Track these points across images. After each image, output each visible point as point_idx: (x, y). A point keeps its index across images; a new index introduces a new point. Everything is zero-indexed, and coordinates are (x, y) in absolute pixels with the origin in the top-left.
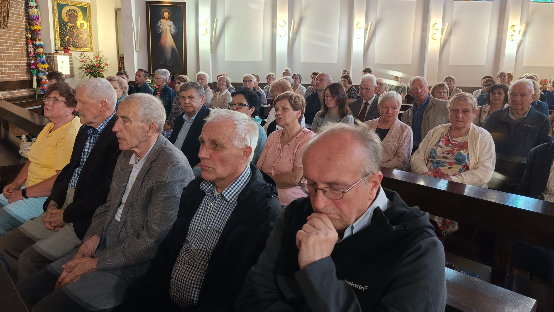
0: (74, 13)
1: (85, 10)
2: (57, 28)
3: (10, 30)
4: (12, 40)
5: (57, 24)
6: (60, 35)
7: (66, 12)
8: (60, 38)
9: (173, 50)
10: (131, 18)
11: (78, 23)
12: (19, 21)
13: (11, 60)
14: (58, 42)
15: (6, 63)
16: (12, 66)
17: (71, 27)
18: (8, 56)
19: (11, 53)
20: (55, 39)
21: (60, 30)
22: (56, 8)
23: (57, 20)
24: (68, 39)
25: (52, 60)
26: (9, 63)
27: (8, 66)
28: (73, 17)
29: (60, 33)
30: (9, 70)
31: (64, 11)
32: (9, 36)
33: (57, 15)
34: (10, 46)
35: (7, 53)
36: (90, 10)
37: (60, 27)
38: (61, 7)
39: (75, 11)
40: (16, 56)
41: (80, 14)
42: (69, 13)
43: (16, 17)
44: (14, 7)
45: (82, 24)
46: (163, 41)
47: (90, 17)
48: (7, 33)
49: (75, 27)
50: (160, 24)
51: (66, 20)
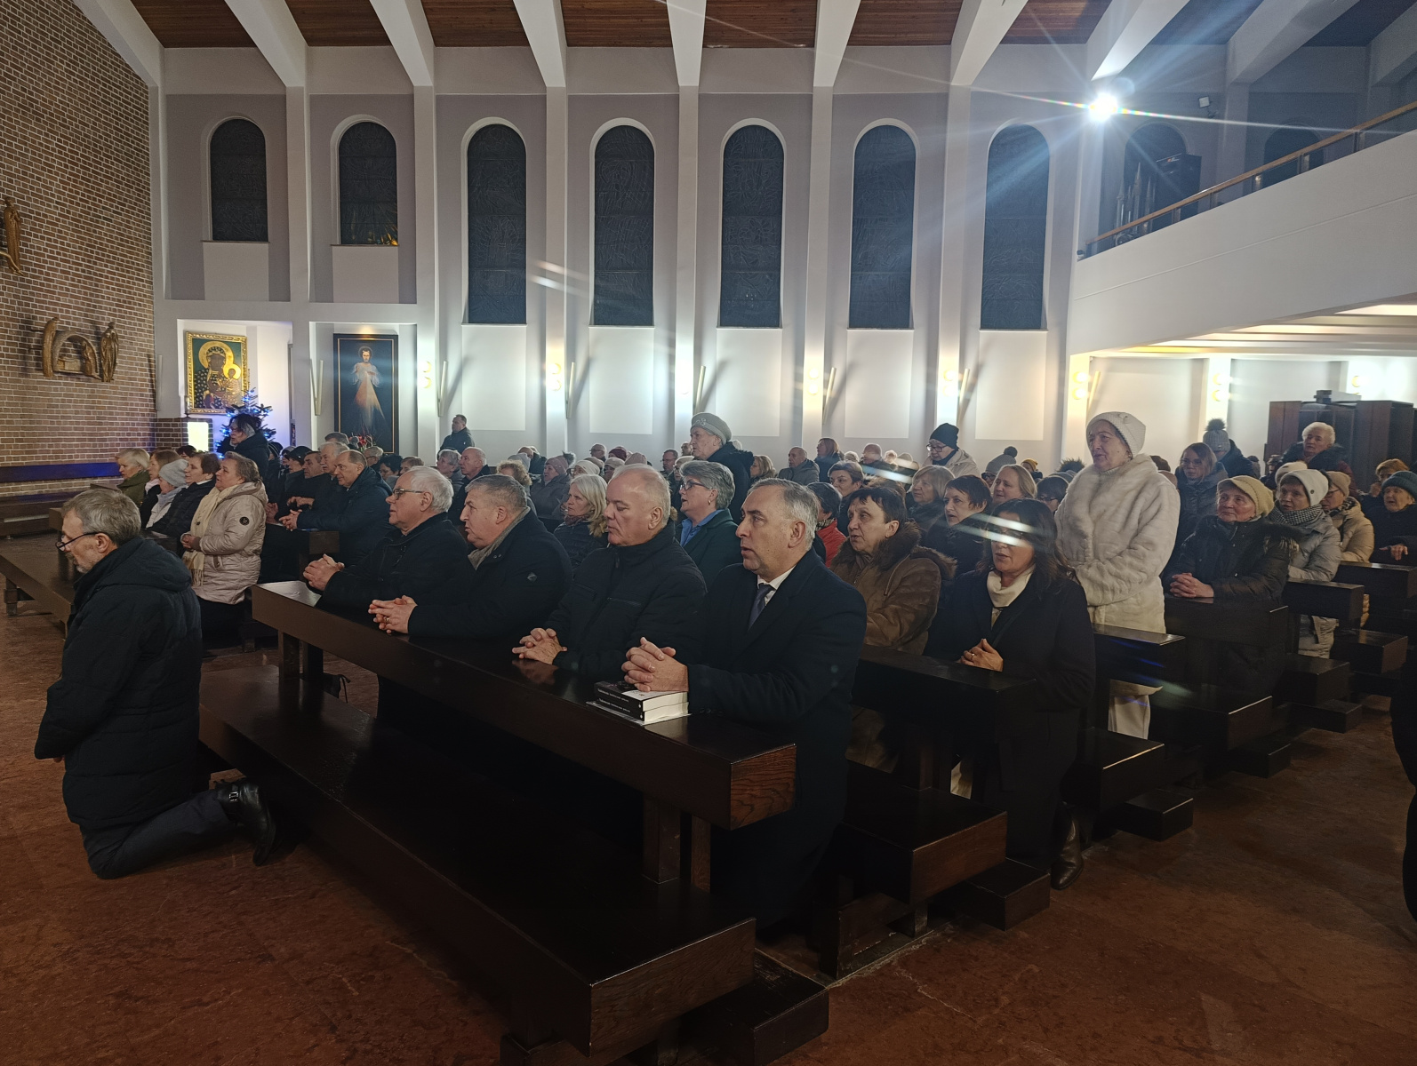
0: (219, 352)
1: (238, 347)
2: (191, 377)
3: (117, 383)
4: (118, 398)
5: (191, 371)
6: (195, 389)
7: (207, 351)
8: (195, 393)
9: (376, 412)
10: (309, 362)
11: (226, 370)
12: (130, 369)
13: (116, 429)
14: (191, 401)
15: (107, 434)
16: (116, 440)
17: (213, 376)
18: (112, 424)
19: (116, 419)
20: (186, 397)
21: (194, 381)
22: (190, 346)
23: (191, 364)
24: (208, 396)
25: (179, 430)
26: (113, 434)
27: (110, 440)
28: (217, 359)
29: (195, 386)
30: (112, 445)
31: (203, 350)
32: (115, 393)
33: (191, 357)
34: (116, 409)
35: (110, 419)
36: (246, 348)
37: (195, 377)
38: (198, 343)
39: (221, 349)
40: (123, 424)
41: (229, 354)
42: (211, 354)
43: (127, 363)
44: (123, 347)
45: (232, 372)
46: (359, 398)
47: (245, 359)
48: (111, 387)
49: (221, 376)
50: (355, 370)
51: (206, 365)
